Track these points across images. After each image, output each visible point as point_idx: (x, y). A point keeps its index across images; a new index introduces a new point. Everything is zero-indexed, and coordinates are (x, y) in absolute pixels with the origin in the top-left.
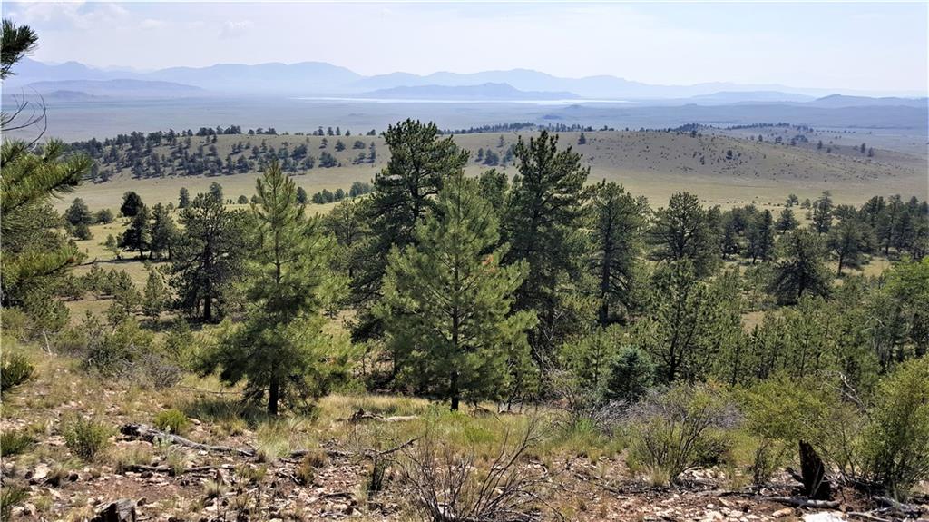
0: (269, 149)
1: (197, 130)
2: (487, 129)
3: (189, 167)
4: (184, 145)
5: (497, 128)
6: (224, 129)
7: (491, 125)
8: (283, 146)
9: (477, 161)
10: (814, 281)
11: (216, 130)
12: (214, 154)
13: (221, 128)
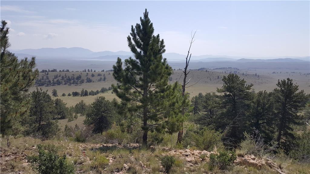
0: (67, 77)
3: (39, 83)
8: (73, 76)
11: (48, 71)
12: (48, 79)
13: (50, 70)
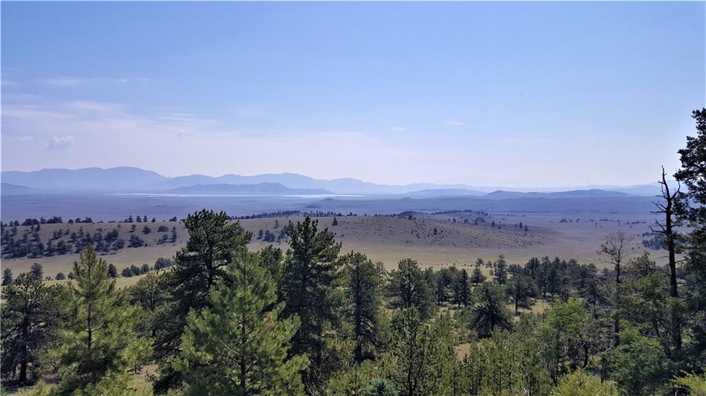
0: (85, 234)
1: (24, 221)
2: (265, 215)
3: (13, 251)
4: (11, 233)
5: (273, 215)
6: (47, 219)
7: (268, 213)
8: (98, 232)
9: (258, 238)
10: (501, 319)
11: (39, 221)
12: (37, 240)
13: (45, 218)
